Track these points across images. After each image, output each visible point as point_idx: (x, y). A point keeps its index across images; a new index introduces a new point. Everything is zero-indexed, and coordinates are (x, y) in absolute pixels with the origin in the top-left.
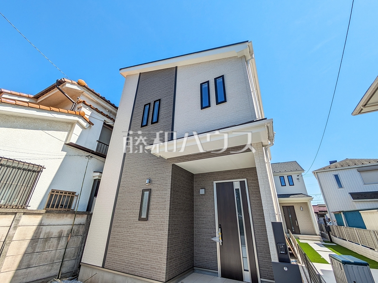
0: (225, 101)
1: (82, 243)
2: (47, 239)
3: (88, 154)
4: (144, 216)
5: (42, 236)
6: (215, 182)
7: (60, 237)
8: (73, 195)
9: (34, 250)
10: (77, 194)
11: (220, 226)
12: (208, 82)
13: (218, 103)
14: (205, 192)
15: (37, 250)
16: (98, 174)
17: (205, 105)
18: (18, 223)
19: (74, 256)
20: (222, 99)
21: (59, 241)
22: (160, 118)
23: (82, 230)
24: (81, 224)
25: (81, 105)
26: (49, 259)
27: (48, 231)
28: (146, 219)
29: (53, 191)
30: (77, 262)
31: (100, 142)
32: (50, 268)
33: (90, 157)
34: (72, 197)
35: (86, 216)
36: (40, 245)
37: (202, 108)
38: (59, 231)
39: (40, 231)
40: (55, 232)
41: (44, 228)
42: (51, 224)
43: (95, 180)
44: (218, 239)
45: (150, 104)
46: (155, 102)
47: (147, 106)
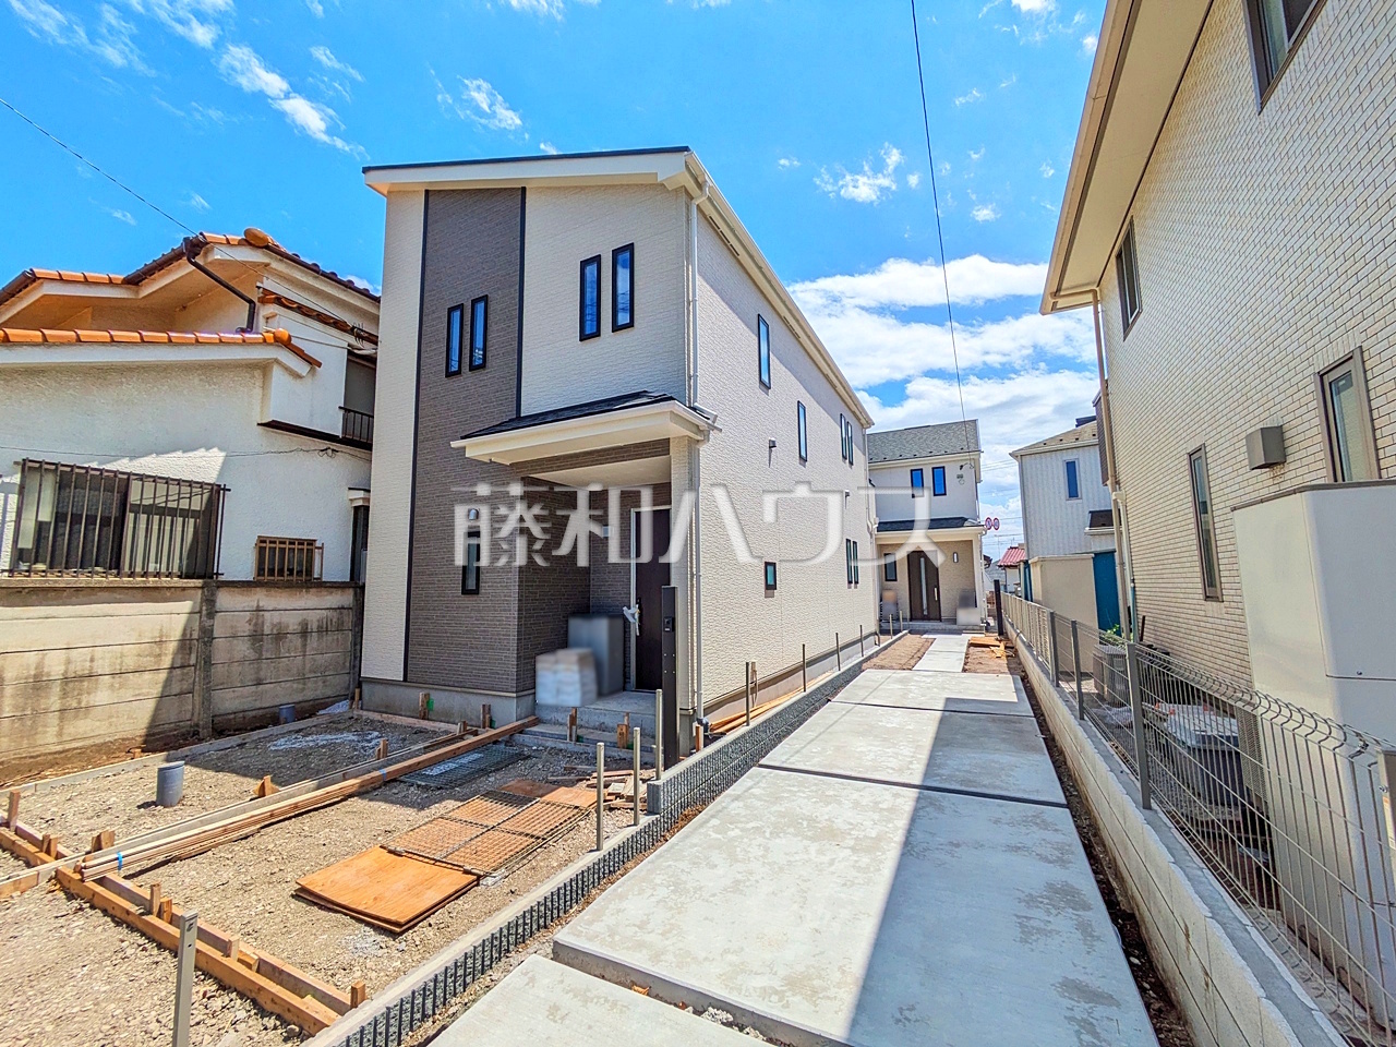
0: (631, 325)
1: (355, 645)
2: (280, 636)
3: (324, 444)
4: (471, 586)
5: (267, 631)
7: (304, 632)
8: (310, 547)
9: (261, 654)
10: (318, 544)
12: (598, 258)
13: (615, 328)
15: (265, 655)
16: (361, 494)
17: (588, 330)
18: (214, 606)
19: (344, 667)
20: (624, 320)
21: (306, 640)
22: (489, 355)
23: (349, 619)
24: (343, 608)
25: (276, 309)
26: (295, 671)
27: (276, 621)
28: (476, 592)
29: (262, 540)
30: (354, 679)
31: (349, 411)
32: (301, 686)
33: (330, 451)
34: (310, 552)
35: (351, 591)
36: (268, 644)
37: (583, 338)
38: (300, 620)
39: (260, 621)
40: (292, 622)
41: (266, 614)
42: (280, 607)
43: (356, 509)
45: (461, 307)
46: (474, 302)
47: (457, 314)
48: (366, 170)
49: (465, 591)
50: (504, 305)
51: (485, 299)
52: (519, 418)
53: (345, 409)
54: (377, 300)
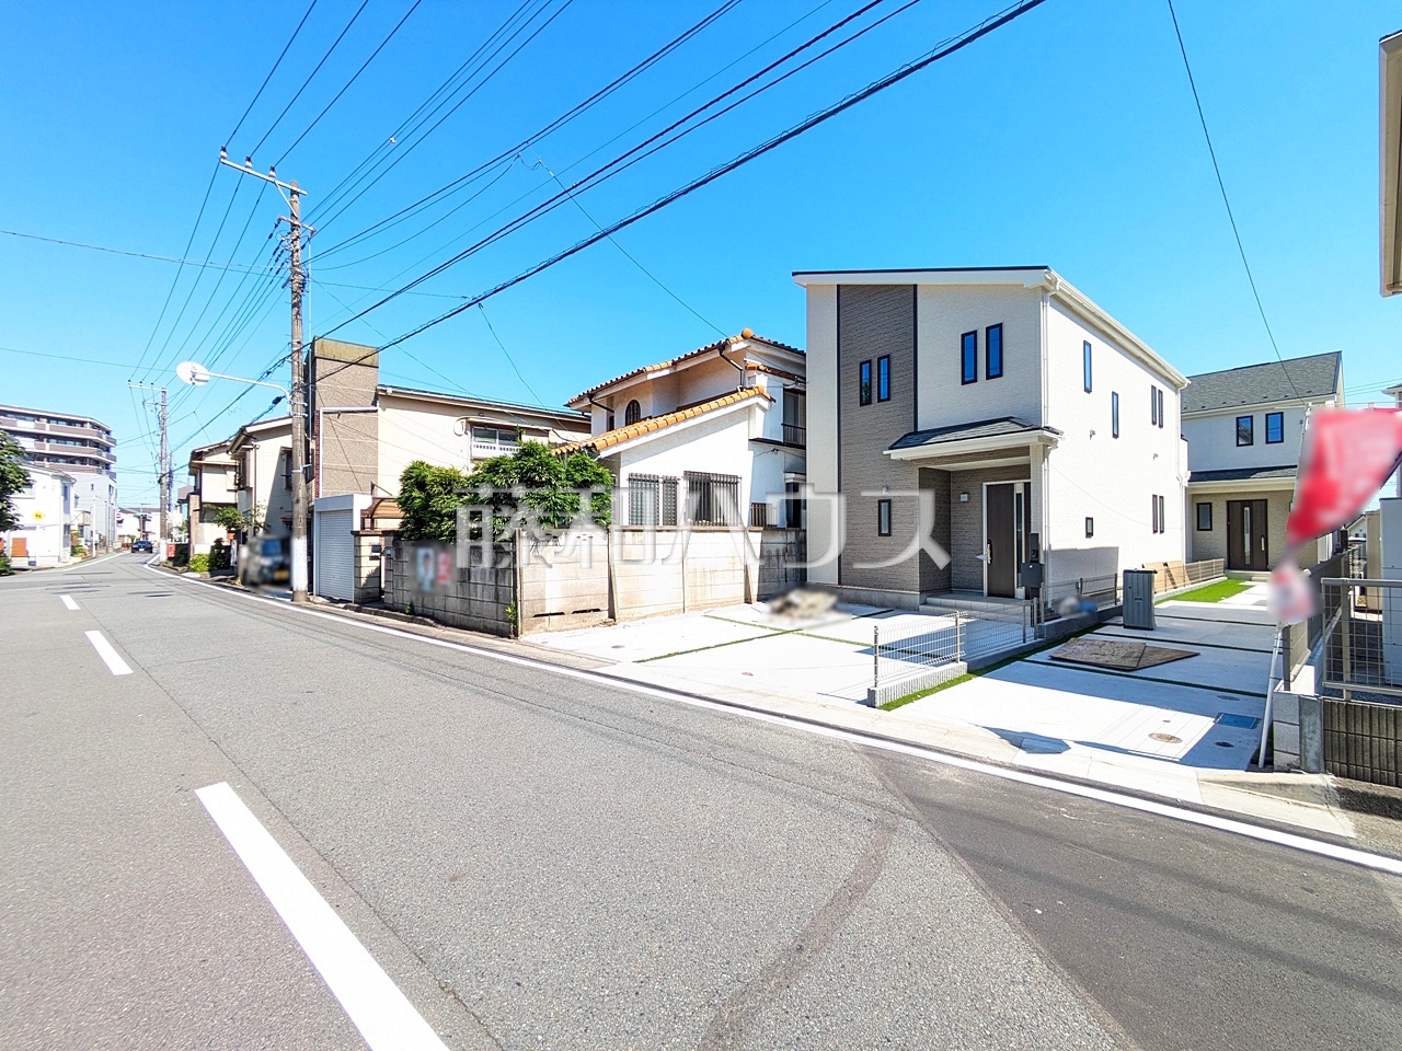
0: (1001, 375)
3: (773, 446)
4: (885, 531)
6: (985, 484)
11: (989, 542)
12: (975, 333)
13: (989, 377)
14: (969, 498)
15: (766, 566)
16: (794, 476)
17: (968, 377)
20: (995, 372)
22: (892, 392)
25: (755, 373)
28: (889, 534)
31: (787, 426)
33: (775, 451)
37: (964, 383)
43: (788, 484)
44: (985, 557)
45: (869, 362)
46: (879, 359)
47: (865, 367)
48: (794, 274)
49: (880, 534)
50: (901, 361)
51: (888, 356)
52: (916, 432)
53: (784, 425)
54: (803, 354)
